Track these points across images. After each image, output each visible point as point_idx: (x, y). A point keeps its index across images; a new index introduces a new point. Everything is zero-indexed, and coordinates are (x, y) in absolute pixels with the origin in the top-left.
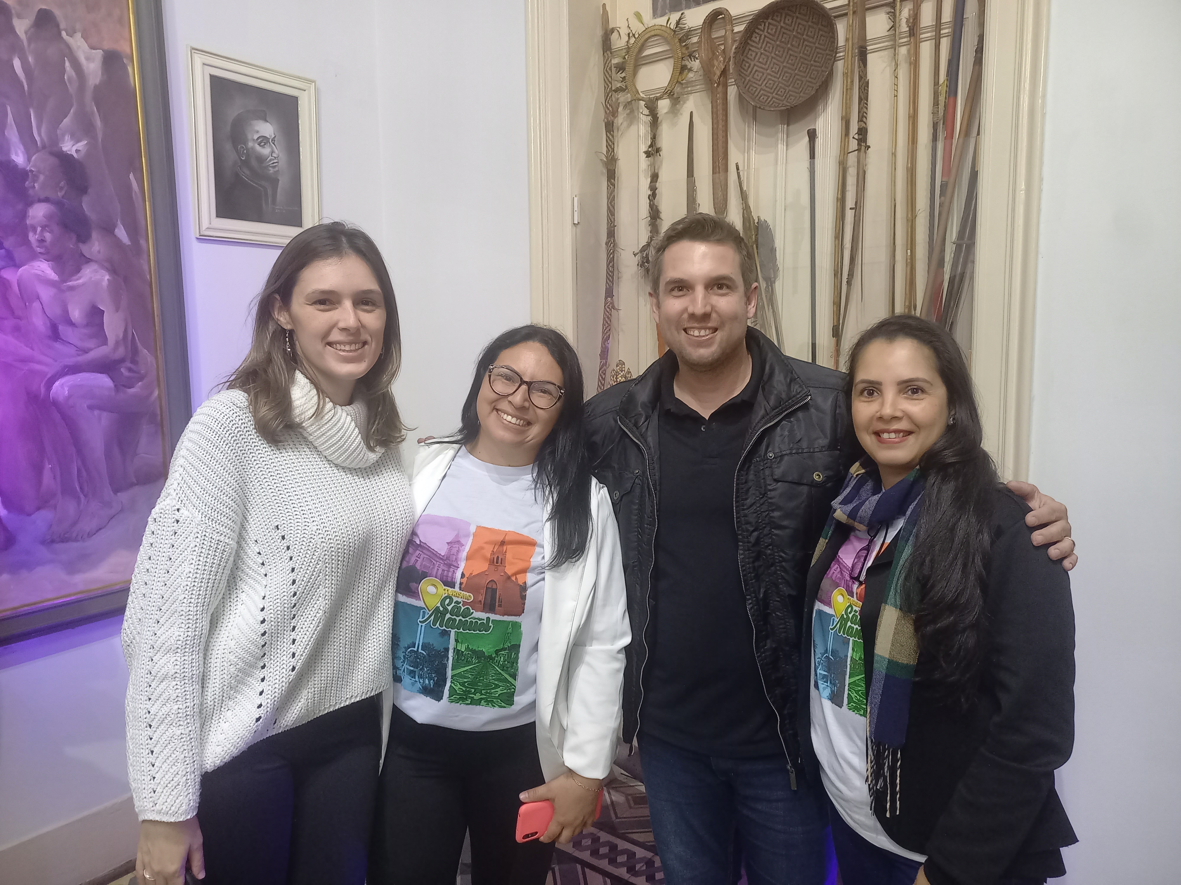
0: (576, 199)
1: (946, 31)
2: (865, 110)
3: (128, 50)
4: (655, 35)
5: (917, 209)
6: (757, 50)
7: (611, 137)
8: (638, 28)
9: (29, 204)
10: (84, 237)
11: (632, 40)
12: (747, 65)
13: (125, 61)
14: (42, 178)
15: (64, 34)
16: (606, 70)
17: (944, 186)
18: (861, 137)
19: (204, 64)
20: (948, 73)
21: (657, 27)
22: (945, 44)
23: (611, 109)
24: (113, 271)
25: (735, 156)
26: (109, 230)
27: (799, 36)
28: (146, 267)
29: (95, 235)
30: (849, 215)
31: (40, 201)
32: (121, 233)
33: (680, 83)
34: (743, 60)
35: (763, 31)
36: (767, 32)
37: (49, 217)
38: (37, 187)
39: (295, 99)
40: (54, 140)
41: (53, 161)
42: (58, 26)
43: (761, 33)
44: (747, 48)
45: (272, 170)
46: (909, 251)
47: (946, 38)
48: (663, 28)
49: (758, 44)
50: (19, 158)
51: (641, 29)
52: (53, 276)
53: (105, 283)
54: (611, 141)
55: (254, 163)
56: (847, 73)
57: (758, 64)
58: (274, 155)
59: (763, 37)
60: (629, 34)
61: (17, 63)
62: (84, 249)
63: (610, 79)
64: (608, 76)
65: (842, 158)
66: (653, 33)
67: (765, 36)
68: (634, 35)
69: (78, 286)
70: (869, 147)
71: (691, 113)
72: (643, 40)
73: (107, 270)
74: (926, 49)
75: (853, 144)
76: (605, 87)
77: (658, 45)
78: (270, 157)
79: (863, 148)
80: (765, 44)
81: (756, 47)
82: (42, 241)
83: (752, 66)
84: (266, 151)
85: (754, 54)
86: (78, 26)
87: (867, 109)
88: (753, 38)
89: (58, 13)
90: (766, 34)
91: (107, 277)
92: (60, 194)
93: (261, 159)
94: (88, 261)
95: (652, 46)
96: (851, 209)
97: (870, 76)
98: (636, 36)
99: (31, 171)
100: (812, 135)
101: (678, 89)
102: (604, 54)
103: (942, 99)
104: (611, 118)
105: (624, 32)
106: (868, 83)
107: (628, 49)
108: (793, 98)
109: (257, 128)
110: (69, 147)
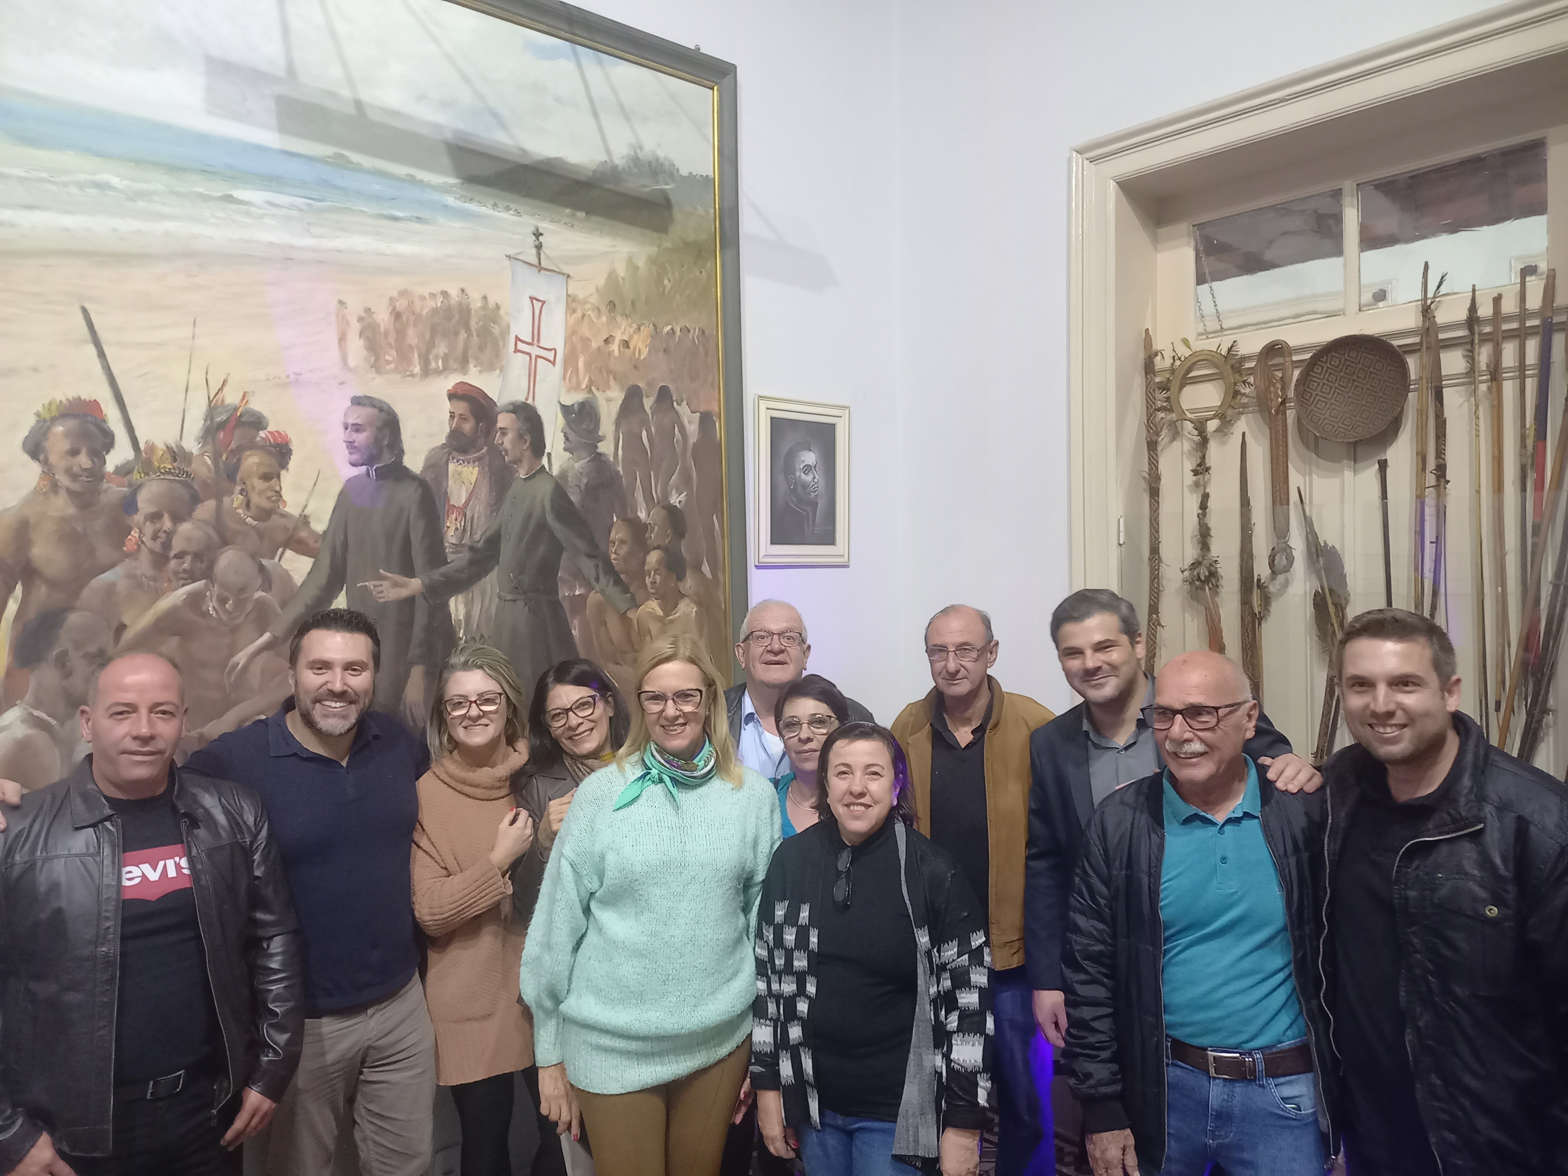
0: (1122, 520)
1: (1531, 372)
2: (1443, 446)
3: (717, 409)
4: (1204, 360)
5: (1507, 548)
6: (1319, 381)
7: (1154, 456)
8: (1183, 352)
9: (648, 553)
10: (680, 578)
11: (1178, 363)
12: (1309, 395)
13: (714, 418)
14: (656, 528)
15: (675, 403)
16: (1150, 392)
17: (1536, 529)
18: (1439, 473)
19: (767, 409)
20: (1536, 418)
21: (1205, 352)
22: (1531, 385)
23: (1154, 428)
24: (699, 603)
25: (1296, 479)
26: (698, 568)
27: (1365, 369)
28: (722, 598)
29: (688, 573)
30: (1429, 549)
31: (654, 549)
32: (706, 569)
33: (1233, 407)
34: (1305, 390)
35: (1326, 363)
36: (1330, 364)
37: (659, 562)
38: (653, 537)
39: (833, 426)
40: (666, 495)
41: (663, 512)
42: (672, 398)
43: (1324, 365)
44: (1309, 380)
45: (813, 495)
46: (1500, 588)
47: (1530, 379)
48: (1212, 354)
49: (1320, 374)
50: (642, 515)
51: (1188, 353)
52: (660, 613)
53: (694, 614)
54: (1155, 459)
55: (800, 490)
56: (1421, 410)
57: (1320, 394)
58: (816, 481)
59: (1325, 369)
60: (1174, 357)
61: (644, 434)
62: (681, 585)
63: (1153, 400)
64: (1151, 397)
65: (1419, 492)
66: (1201, 358)
67: (1328, 368)
68: (1179, 359)
69: (676, 619)
70: (1449, 481)
71: (1244, 434)
72: (1189, 364)
73: (695, 603)
74: (1509, 388)
75: (1431, 480)
76: (1147, 407)
77: (1206, 368)
78: (813, 483)
79: (1442, 484)
80: (1328, 374)
81: (1318, 378)
82: (653, 583)
83: (1314, 396)
84: (809, 478)
85: (1316, 384)
86: (684, 396)
87: (1445, 445)
88: (1315, 370)
89: (672, 387)
90: (1329, 366)
91: (695, 610)
92: (667, 541)
93: (805, 486)
94: (683, 596)
95: (1200, 369)
96: (1431, 542)
97: (1447, 414)
98: (1183, 359)
99: (650, 524)
100: (1383, 466)
101: (1230, 412)
102: (1146, 376)
103: (1530, 442)
104: (1154, 438)
105: (1168, 354)
106: (1445, 420)
107: (1172, 370)
108: (1361, 429)
109: (803, 458)
110: (675, 500)
